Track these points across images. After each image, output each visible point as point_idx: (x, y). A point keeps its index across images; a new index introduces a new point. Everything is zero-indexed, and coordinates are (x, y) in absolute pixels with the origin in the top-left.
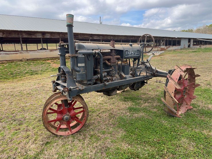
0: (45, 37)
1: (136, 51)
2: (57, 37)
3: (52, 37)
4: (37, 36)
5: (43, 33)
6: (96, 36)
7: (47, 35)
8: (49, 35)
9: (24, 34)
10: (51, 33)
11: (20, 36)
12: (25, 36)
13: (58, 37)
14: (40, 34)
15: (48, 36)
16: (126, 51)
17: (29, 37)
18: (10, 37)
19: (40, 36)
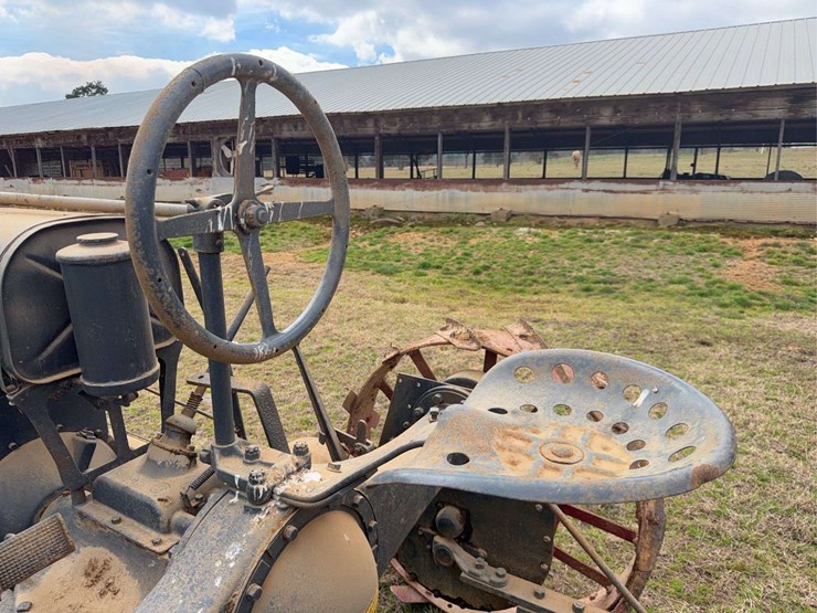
0: (806, 111)
4: (762, 113)
5: (800, 94)
9: (697, 107)
11: (679, 118)
12: (700, 116)
14: (778, 101)
18: (637, 122)
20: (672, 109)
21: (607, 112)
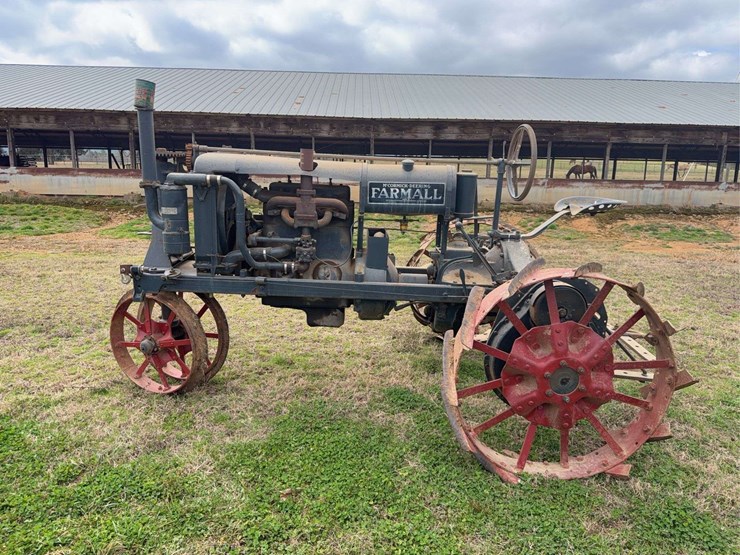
0: (443, 135)
1: (423, 191)
2: (481, 135)
3: (465, 138)
4: (419, 135)
5: (439, 125)
6: (640, 133)
7: (449, 129)
8: (456, 130)
9: (382, 129)
10: (464, 124)
11: (372, 135)
12: (385, 135)
13: (486, 136)
14: (428, 128)
15: (451, 135)
16: (372, 185)
17: (395, 137)
18: (346, 136)
19: (426, 134)
20: (368, 129)
21: (326, 128)
